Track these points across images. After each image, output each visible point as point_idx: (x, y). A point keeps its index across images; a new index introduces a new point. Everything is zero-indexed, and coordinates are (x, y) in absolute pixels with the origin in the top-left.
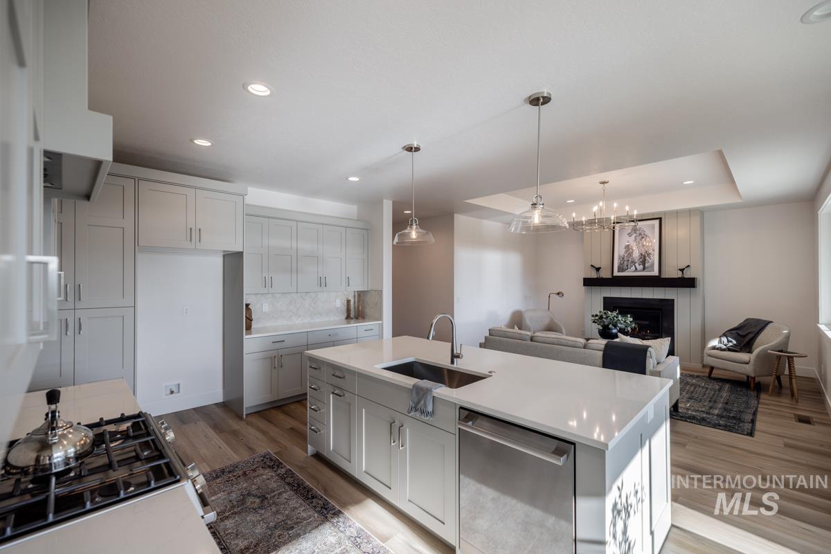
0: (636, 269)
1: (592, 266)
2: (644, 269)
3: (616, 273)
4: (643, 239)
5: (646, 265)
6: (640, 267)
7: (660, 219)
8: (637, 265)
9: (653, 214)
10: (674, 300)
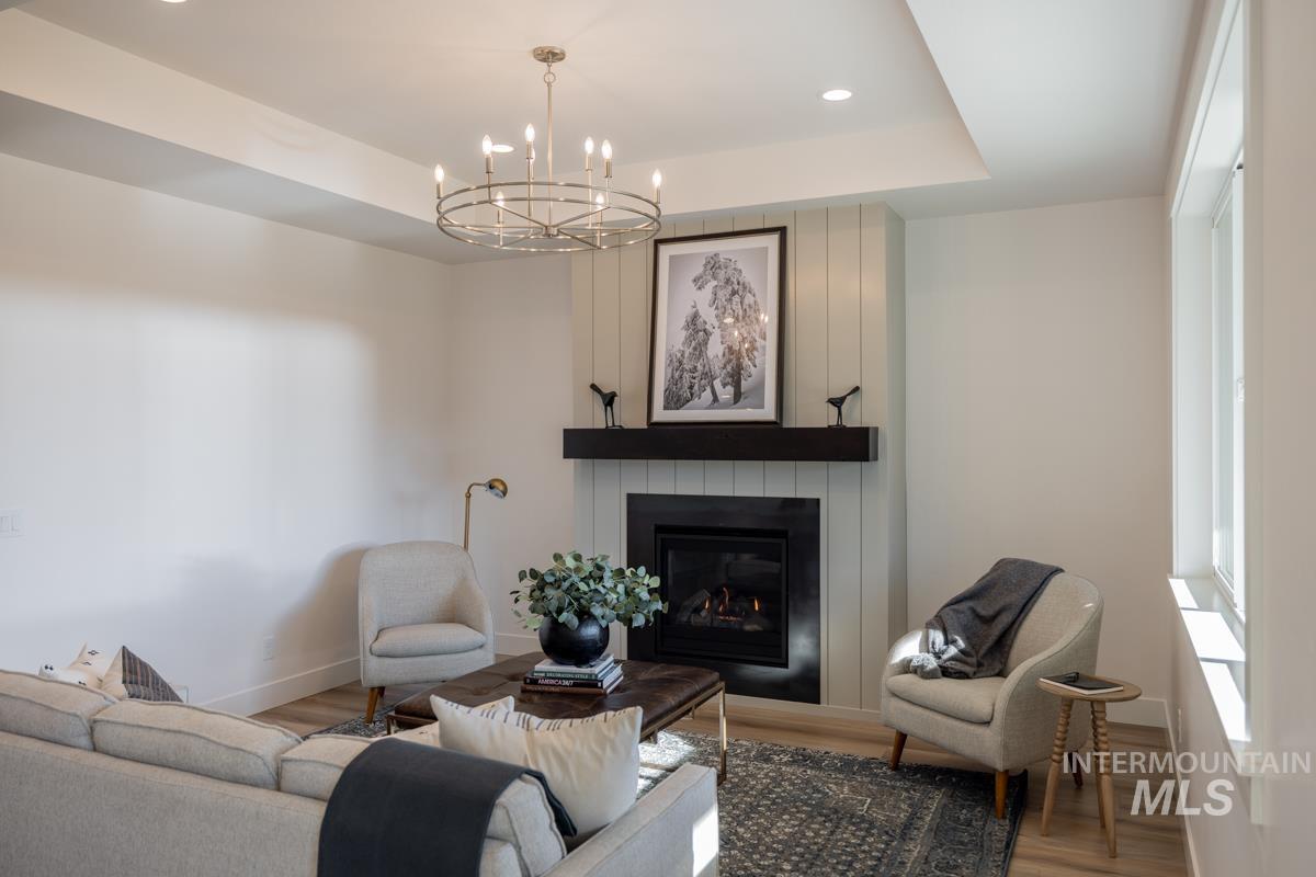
0: (715, 399)
1: (593, 387)
2: (738, 396)
3: (661, 414)
4: (736, 299)
5: (744, 385)
6: (726, 394)
7: (782, 231)
8: (717, 384)
9: (764, 210)
10: (818, 500)
